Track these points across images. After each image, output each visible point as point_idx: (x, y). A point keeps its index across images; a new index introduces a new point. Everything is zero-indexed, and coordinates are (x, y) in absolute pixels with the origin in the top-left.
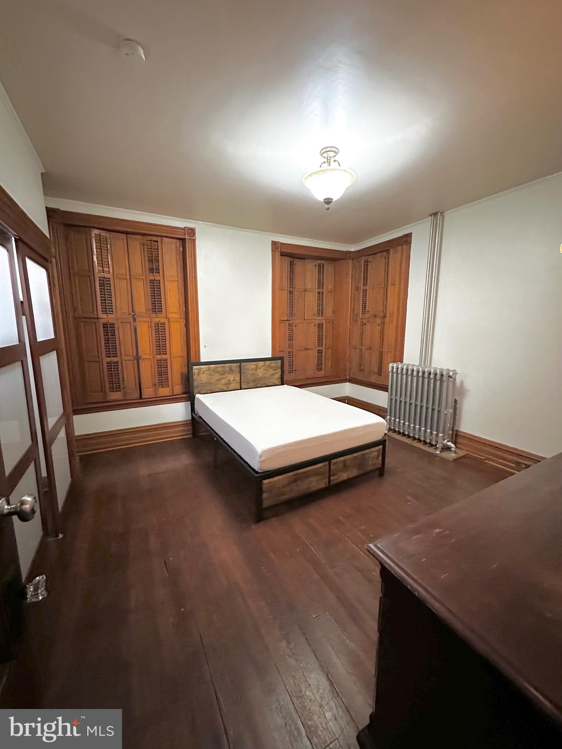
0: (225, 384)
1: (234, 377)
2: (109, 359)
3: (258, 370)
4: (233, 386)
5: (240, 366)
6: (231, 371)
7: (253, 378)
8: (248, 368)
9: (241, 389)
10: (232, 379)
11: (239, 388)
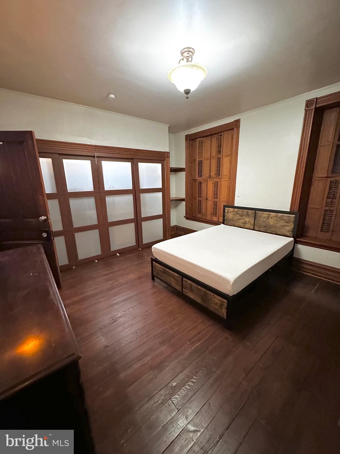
0: (243, 223)
1: (249, 220)
2: (199, 199)
3: (270, 220)
4: (248, 225)
5: (255, 212)
6: (248, 215)
7: (264, 224)
8: (261, 216)
9: (254, 230)
10: (248, 221)
11: (253, 229)
